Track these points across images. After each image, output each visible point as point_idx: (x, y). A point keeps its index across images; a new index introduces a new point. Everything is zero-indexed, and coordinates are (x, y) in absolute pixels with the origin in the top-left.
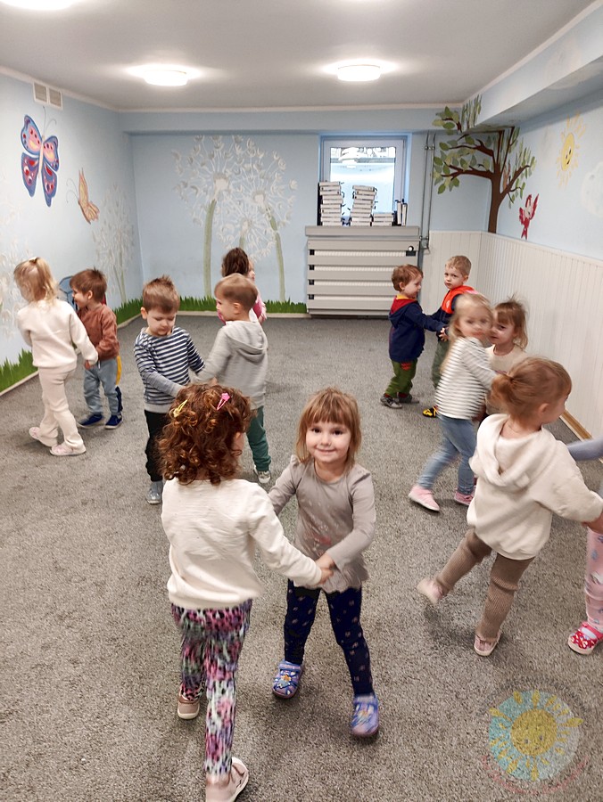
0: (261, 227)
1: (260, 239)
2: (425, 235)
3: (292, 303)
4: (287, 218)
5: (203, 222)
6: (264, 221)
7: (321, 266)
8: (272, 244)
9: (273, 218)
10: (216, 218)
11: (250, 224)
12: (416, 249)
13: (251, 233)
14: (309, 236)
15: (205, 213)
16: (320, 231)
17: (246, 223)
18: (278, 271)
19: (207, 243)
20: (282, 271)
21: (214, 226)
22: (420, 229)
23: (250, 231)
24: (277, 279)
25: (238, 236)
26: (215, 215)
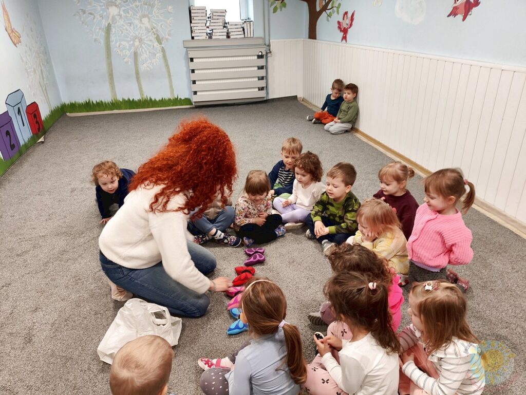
0: (149, 43)
1: (150, 52)
2: (267, 43)
3: (180, 99)
4: (169, 35)
5: (103, 41)
6: (151, 38)
7: (199, 69)
8: (159, 55)
9: (158, 35)
10: (113, 38)
11: (141, 40)
12: (264, 53)
13: (143, 48)
14: (187, 48)
15: (103, 34)
16: (193, 44)
17: (137, 40)
18: (167, 76)
19: (108, 58)
20: (170, 75)
21: (112, 44)
22: (264, 39)
23: (141, 46)
24: (167, 81)
25: (133, 50)
26: (111, 35)
